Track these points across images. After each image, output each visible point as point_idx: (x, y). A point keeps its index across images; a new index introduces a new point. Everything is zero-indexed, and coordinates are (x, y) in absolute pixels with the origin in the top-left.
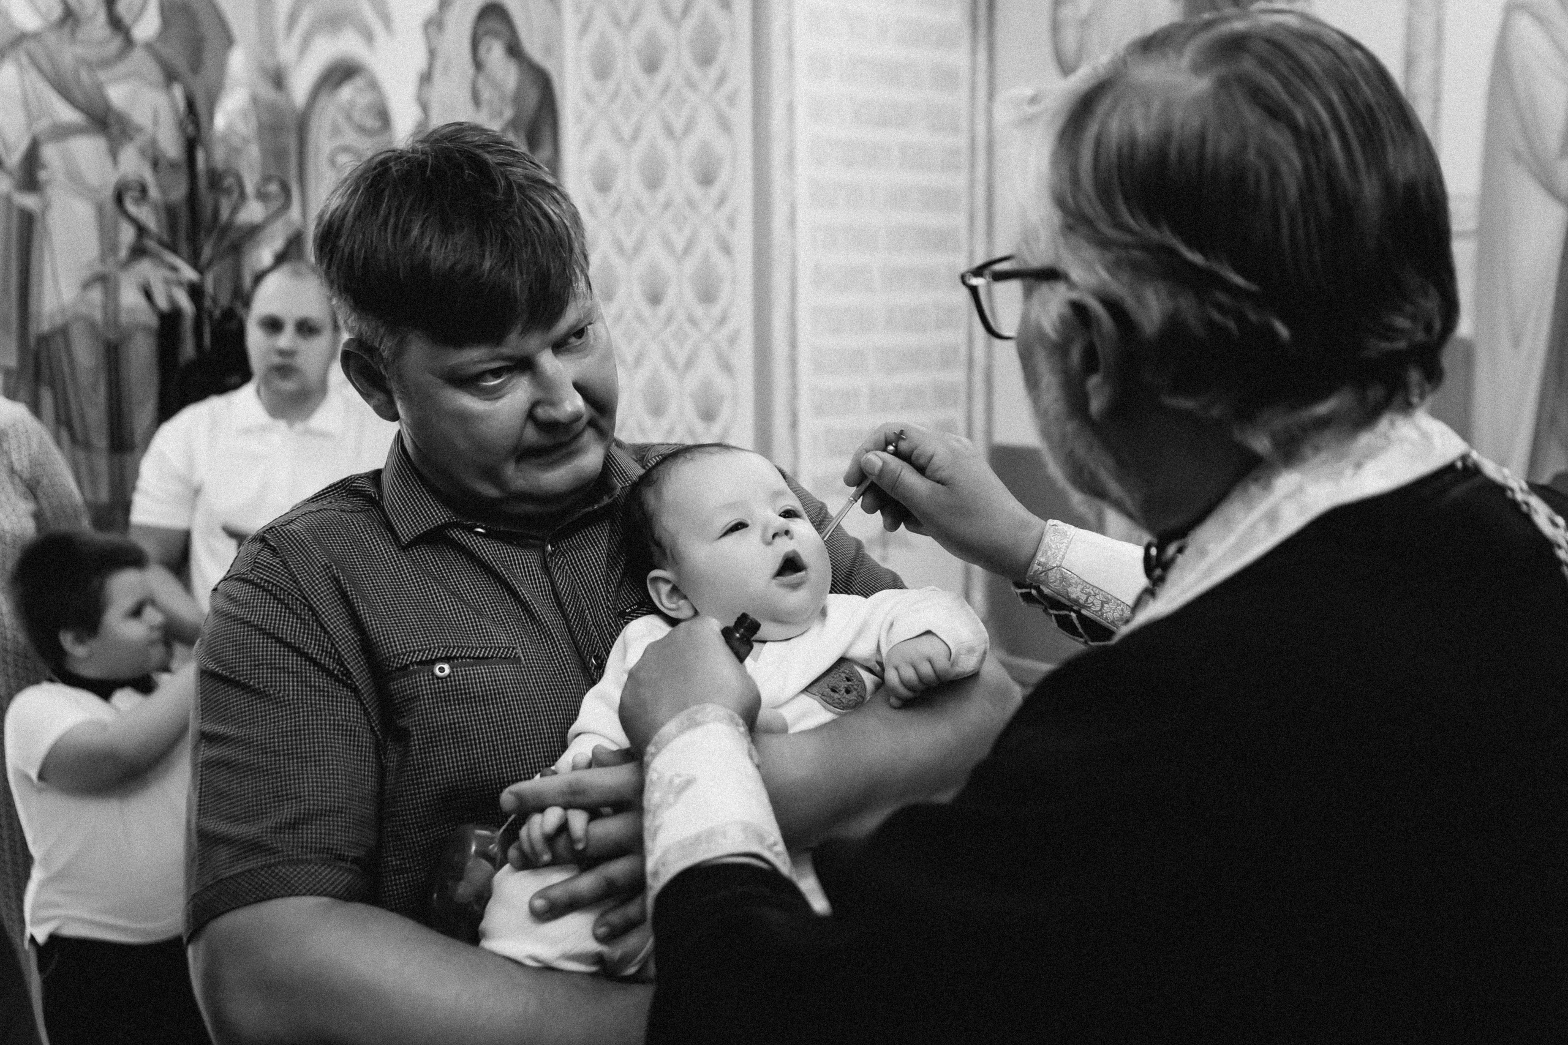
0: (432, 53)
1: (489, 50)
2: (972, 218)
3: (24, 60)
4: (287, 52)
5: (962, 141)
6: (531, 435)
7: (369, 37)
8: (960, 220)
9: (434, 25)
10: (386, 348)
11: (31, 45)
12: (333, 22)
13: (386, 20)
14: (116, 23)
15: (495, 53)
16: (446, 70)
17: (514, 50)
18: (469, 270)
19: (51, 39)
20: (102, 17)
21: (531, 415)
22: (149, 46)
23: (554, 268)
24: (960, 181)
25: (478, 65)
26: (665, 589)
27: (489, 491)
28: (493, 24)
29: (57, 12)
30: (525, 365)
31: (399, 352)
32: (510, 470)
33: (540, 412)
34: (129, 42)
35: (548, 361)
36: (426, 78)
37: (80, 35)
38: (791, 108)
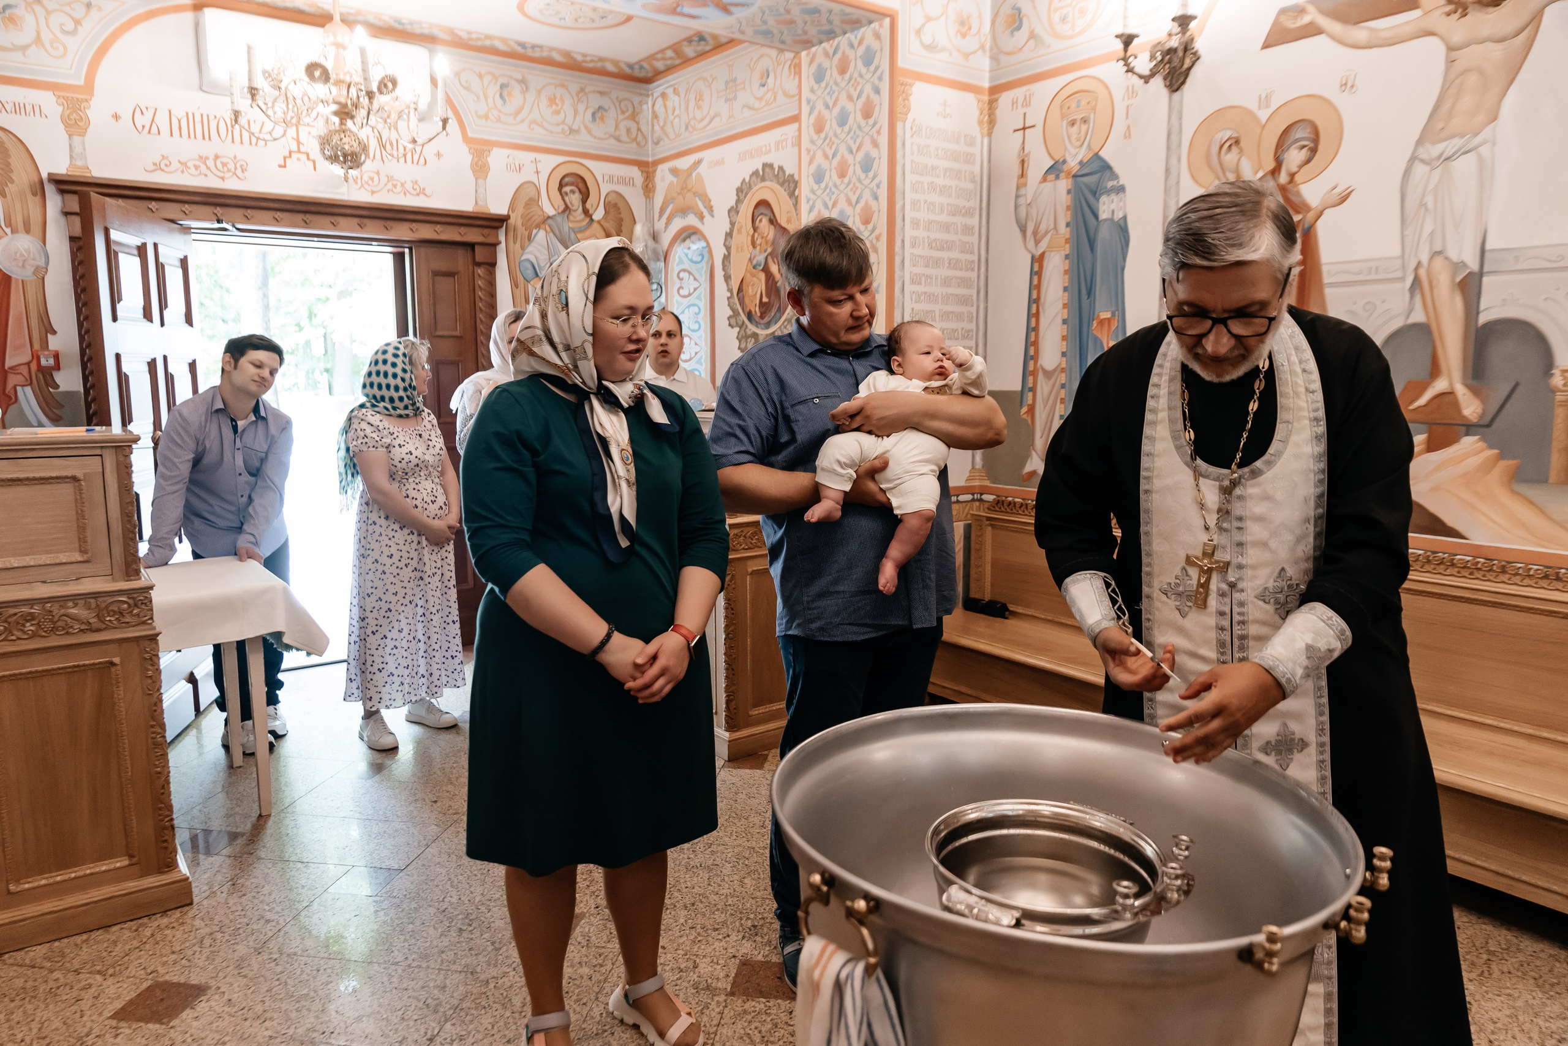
0: (732, 224)
1: (761, 221)
2: (978, 292)
3: (548, 229)
4: (660, 225)
5: (976, 258)
6: (850, 322)
7: (701, 217)
8: (974, 292)
9: (733, 211)
10: (806, 291)
11: (550, 221)
12: (683, 211)
13: (711, 210)
14: (586, 212)
15: (764, 224)
16: (739, 231)
17: (773, 221)
18: (839, 264)
19: (559, 219)
20: (581, 208)
21: (851, 315)
22: (599, 222)
23: (864, 266)
24: (974, 275)
25: (755, 229)
26: (896, 363)
27: (834, 340)
28: (762, 209)
29: (562, 207)
30: (851, 297)
31: (811, 291)
32: (842, 333)
33: (855, 314)
34: (592, 220)
35: (858, 296)
36: (729, 235)
37: (571, 218)
38: (903, 241)
